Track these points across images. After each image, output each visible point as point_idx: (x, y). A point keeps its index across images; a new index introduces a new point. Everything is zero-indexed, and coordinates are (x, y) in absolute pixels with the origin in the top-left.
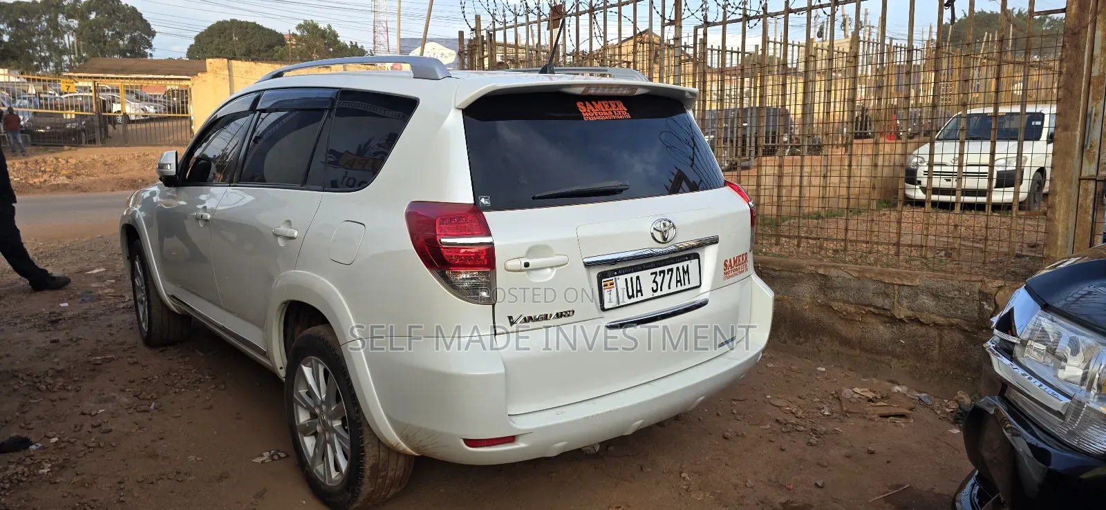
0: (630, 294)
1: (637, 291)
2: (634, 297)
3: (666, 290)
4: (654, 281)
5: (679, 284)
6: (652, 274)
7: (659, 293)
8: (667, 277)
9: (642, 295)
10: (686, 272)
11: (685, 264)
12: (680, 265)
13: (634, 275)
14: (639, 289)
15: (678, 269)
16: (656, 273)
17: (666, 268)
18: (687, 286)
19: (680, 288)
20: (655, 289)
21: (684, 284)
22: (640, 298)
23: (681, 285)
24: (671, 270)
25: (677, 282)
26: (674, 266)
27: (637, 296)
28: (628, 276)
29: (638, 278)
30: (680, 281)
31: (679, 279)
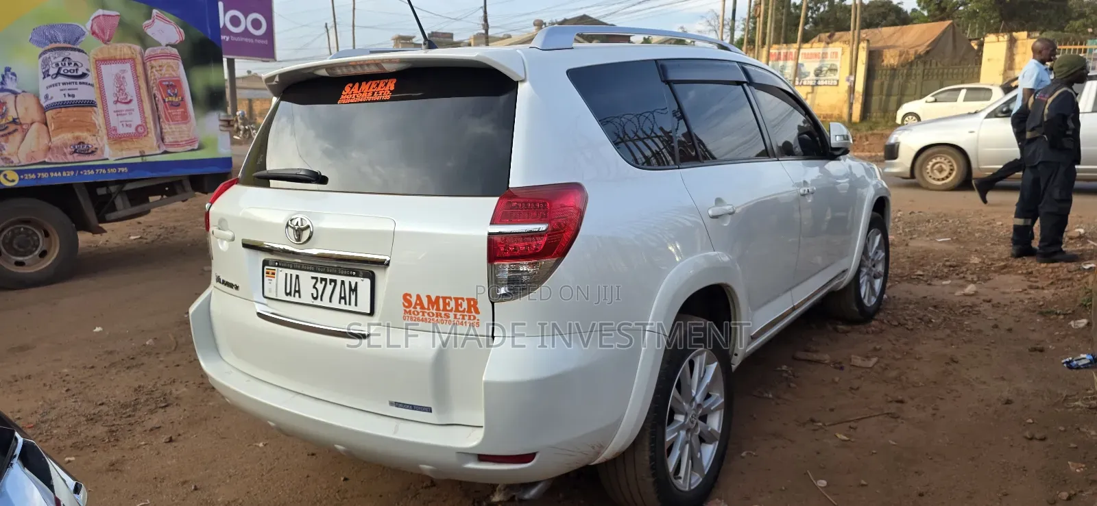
0: (288, 291)
1: (295, 291)
2: (291, 295)
3: (326, 303)
4: (314, 287)
5: (343, 301)
6: (313, 278)
7: (318, 302)
8: (329, 288)
9: (300, 297)
10: (354, 290)
11: (353, 280)
12: (347, 279)
13: (295, 272)
14: (297, 289)
15: (343, 282)
16: (316, 278)
17: (329, 277)
18: (353, 308)
19: (342, 306)
20: (315, 296)
21: (350, 304)
22: (296, 299)
23: (346, 303)
24: (335, 281)
25: (341, 298)
26: (339, 278)
27: (294, 296)
28: (289, 271)
29: (297, 277)
30: (344, 298)
31: (343, 295)
